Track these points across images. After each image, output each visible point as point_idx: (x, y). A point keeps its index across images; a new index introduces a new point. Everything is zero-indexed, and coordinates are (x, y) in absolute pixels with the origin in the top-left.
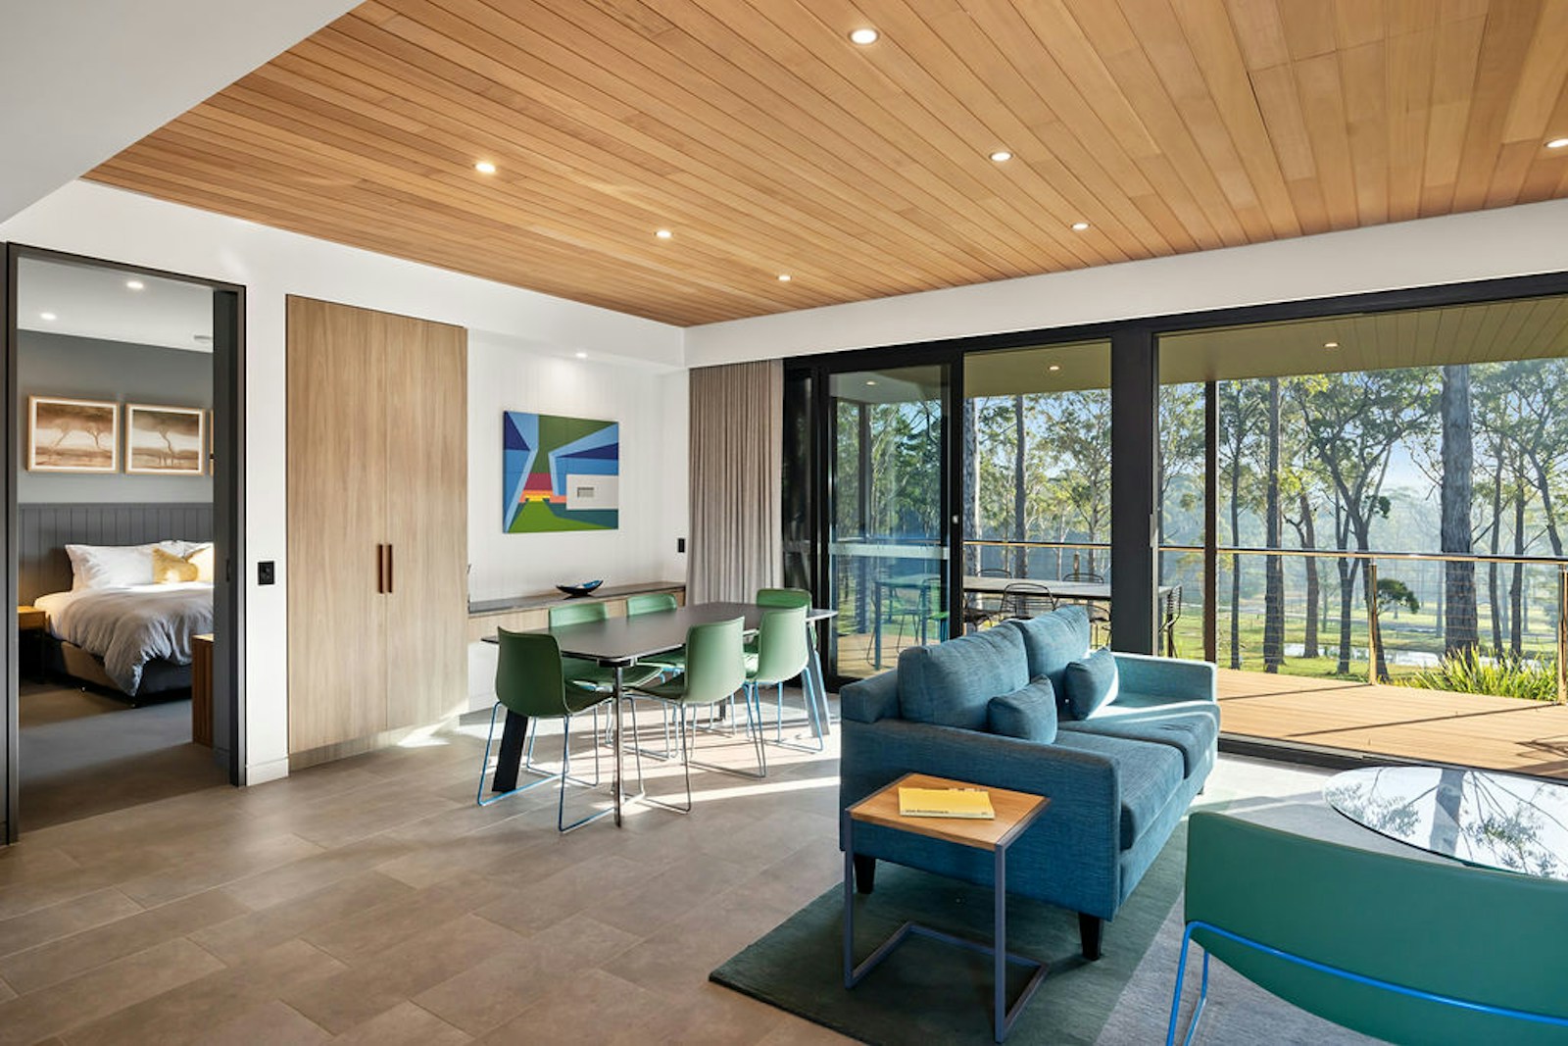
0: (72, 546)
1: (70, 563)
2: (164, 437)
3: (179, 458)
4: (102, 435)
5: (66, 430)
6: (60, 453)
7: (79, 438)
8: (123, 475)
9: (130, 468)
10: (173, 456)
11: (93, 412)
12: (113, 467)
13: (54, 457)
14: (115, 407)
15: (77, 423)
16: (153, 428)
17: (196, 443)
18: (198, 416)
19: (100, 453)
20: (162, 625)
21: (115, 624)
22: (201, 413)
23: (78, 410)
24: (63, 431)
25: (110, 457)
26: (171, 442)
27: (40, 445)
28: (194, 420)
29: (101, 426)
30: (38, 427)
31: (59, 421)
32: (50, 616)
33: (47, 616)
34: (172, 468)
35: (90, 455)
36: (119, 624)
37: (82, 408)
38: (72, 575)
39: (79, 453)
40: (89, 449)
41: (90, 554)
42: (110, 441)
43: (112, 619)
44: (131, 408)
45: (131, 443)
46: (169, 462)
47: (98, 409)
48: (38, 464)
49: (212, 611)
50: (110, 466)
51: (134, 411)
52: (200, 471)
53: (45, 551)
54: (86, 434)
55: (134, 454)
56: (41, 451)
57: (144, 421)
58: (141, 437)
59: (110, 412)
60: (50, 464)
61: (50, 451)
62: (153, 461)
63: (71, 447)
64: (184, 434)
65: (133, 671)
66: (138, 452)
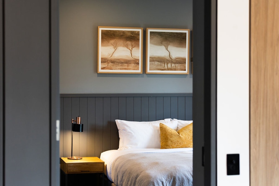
0: (119, 121)
2: (167, 49)
3: (175, 63)
4: (134, 49)
5: (116, 46)
6: (113, 62)
7: (122, 51)
8: (145, 75)
9: (148, 71)
10: (172, 61)
11: (129, 34)
12: (140, 70)
13: (110, 64)
14: (140, 31)
15: (121, 42)
16: (161, 44)
17: (183, 53)
18: (186, 34)
19: (133, 60)
21: (136, 178)
22: (187, 32)
23: (122, 34)
24: (114, 48)
25: (138, 64)
26: (171, 52)
27: (104, 57)
28: (183, 36)
29: (133, 43)
30: (102, 45)
31: (112, 41)
32: (106, 165)
33: (105, 165)
34: (171, 69)
35: (128, 62)
36: (138, 178)
37: (123, 32)
38: (119, 139)
39: (123, 61)
40: (127, 58)
42: (138, 53)
44: (149, 31)
45: (149, 54)
46: (169, 65)
47: (132, 32)
48: (102, 68)
49: (192, 174)
50: (138, 69)
51: (151, 32)
52: (186, 71)
53: (105, 123)
54: (125, 49)
55: (150, 61)
56: (104, 61)
57: (155, 38)
58: (155, 50)
59: (138, 34)
60: (108, 68)
61: (108, 60)
62: (161, 65)
63: (119, 58)
64: (178, 47)
66: (153, 59)
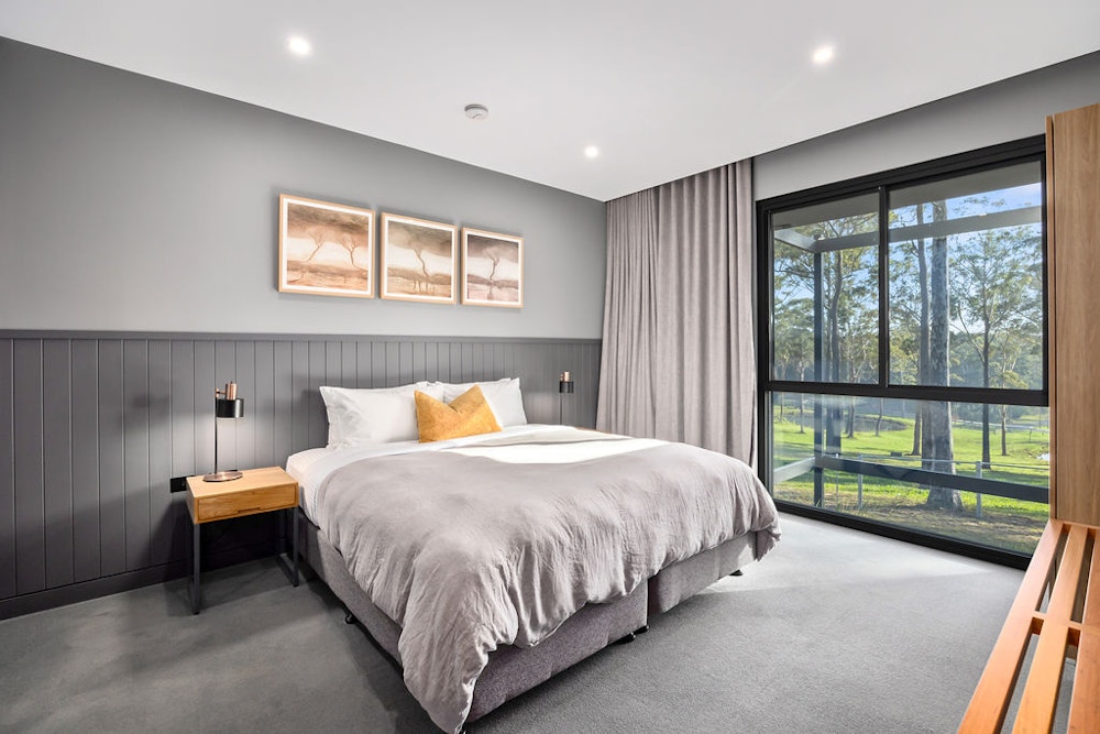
0: (327, 388)
1: (324, 408)
2: (419, 256)
3: (433, 283)
4: (357, 249)
5: (319, 240)
6: (314, 270)
7: (333, 252)
8: (379, 301)
9: (385, 293)
10: (427, 279)
11: (348, 220)
12: (369, 292)
13: (308, 275)
14: (370, 216)
15: (331, 232)
16: (409, 245)
17: (447, 265)
18: (451, 233)
19: (355, 272)
20: (501, 569)
22: (453, 231)
23: (332, 217)
24: (316, 242)
25: (366, 279)
26: (425, 262)
27: (292, 259)
28: (446, 237)
29: (356, 238)
30: (289, 234)
31: (312, 229)
34: (426, 293)
35: (344, 274)
37: (336, 214)
38: (327, 424)
39: (334, 271)
40: (344, 267)
41: (347, 399)
42: (365, 259)
43: (405, 544)
44: (387, 218)
45: (387, 262)
46: (423, 285)
47: (354, 217)
48: (290, 282)
50: (365, 288)
51: (390, 222)
52: (452, 299)
53: (297, 395)
54: (340, 246)
55: (389, 275)
56: (293, 267)
57: (400, 235)
58: (398, 256)
59: (365, 221)
60: (302, 283)
61: (302, 266)
62: (408, 284)
63: (327, 264)
64: (437, 254)
65: (462, 691)
66: (394, 273)
